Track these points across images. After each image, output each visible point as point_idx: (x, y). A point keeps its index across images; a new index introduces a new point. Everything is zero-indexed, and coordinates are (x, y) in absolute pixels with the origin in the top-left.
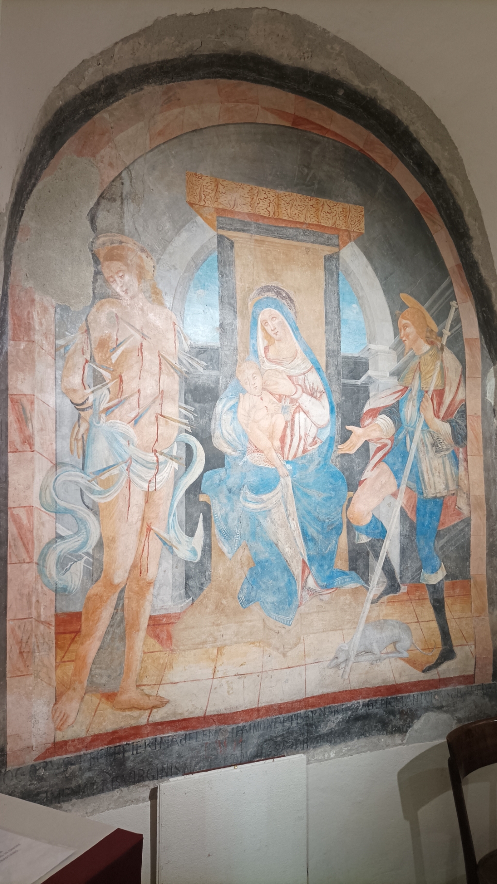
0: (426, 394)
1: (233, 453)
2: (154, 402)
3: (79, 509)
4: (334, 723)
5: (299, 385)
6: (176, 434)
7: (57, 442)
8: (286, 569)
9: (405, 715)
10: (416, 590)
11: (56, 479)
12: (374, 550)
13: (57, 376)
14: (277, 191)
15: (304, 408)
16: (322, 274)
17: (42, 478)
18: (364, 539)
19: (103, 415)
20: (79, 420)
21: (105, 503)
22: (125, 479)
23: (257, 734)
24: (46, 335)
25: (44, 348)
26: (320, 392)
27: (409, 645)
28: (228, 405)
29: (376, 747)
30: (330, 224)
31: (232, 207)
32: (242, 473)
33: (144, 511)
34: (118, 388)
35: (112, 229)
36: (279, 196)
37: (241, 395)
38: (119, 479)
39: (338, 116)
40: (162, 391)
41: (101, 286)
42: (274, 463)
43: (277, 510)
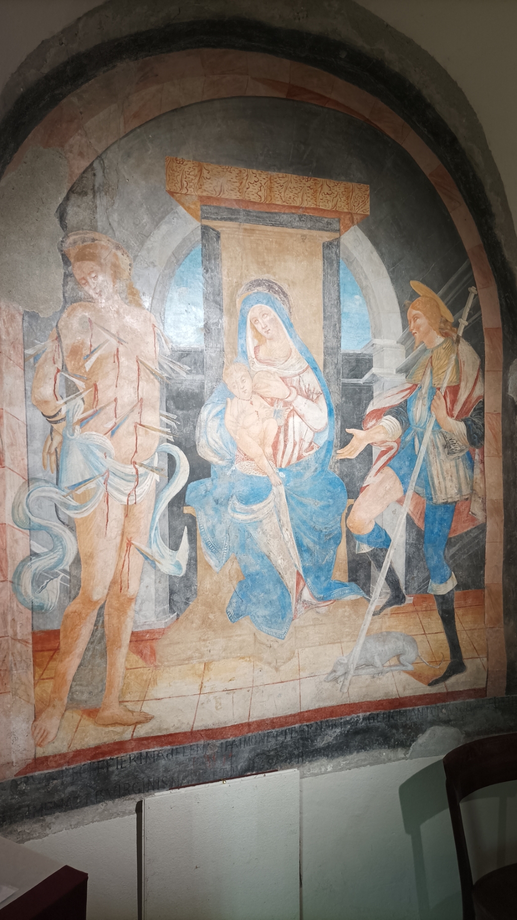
0: (438, 392)
1: (220, 462)
2: (132, 410)
3: (54, 526)
4: (331, 736)
5: (294, 387)
6: (156, 445)
7: (29, 457)
8: (279, 581)
9: (409, 729)
10: (423, 601)
11: (29, 495)
12: (376, 560)
13: (27, 388)
14: (270, 172)
15: (299, 412)
16: (320, 263)
17: (14, 495)
18: (365, 549)
19: (78, 427)
20: (51, 433)
21: (82, 518)
22: (103, 493)
23: (248, 748)
24: (13, 345)
25: (12, 359)
26: (317, 394)
27: (415, 658)
28: (214, 412)
29: (377, 762)
30: (329, 206)
31: (218, 194)
32: (230, 483)
33: (124, 525)
34: (93, 397)
35: (84, 226)
36: (272, 178)
37: (229, 400)
38: (96, 493)
39: (340, 82)
40: (142, 399)
41: (73, 289)
42: (266, 471)
43: (269, 521)
